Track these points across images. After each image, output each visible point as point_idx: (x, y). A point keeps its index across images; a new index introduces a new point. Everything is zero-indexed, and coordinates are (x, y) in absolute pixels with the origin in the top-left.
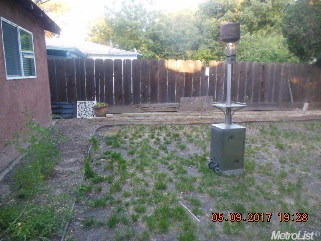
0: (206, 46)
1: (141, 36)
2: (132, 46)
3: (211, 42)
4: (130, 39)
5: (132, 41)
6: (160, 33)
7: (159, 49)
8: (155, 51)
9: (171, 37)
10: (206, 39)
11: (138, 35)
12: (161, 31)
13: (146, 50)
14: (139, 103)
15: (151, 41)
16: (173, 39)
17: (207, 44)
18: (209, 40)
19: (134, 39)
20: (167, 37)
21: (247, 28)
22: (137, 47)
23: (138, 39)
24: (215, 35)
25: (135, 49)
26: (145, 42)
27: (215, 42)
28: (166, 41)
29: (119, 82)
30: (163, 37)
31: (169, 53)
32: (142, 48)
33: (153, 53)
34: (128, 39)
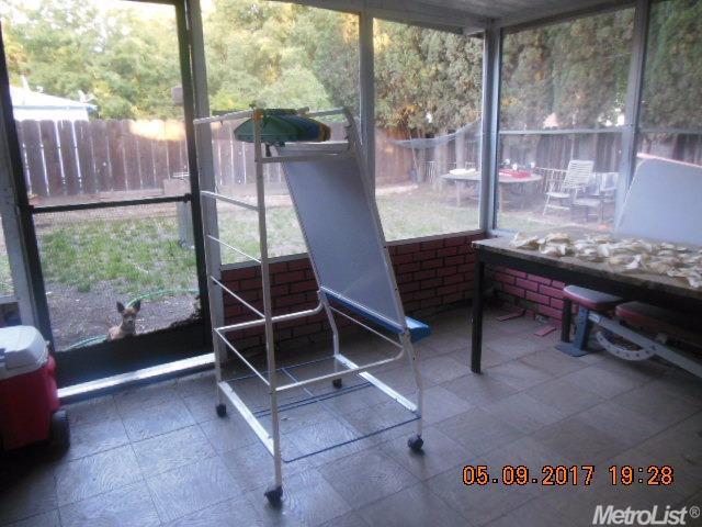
0: (233, 85)
1: (91, 65)
2: (74, 85)
3: (243, 77)
4: (66, 69)
5: (72, 75)
6: (134, 61)
7: (135, 93)
8: (128, 97)
9: (158, 67)
10: (232, 72)
11: (86, 64)
12: (136, 56)
13: (106, 95)
14: (94, 192)
15: (116, 77)
16: (162, 72)
17: (235, 81)
18: (240, 74)
19: (77, 71)
20: (149, 67)
21: (306, 54)
22: (86, 88)
23: (85, 72)
24: (250, 65)
25: (80, 92)
26: (103, 79)
27: (250, 77)
28: (148, 75)
29: (53, 158)
30: (140, 68)
31: (158, 101)
32: (96, 90)
33: (123, 101)
34: (62, 70)
